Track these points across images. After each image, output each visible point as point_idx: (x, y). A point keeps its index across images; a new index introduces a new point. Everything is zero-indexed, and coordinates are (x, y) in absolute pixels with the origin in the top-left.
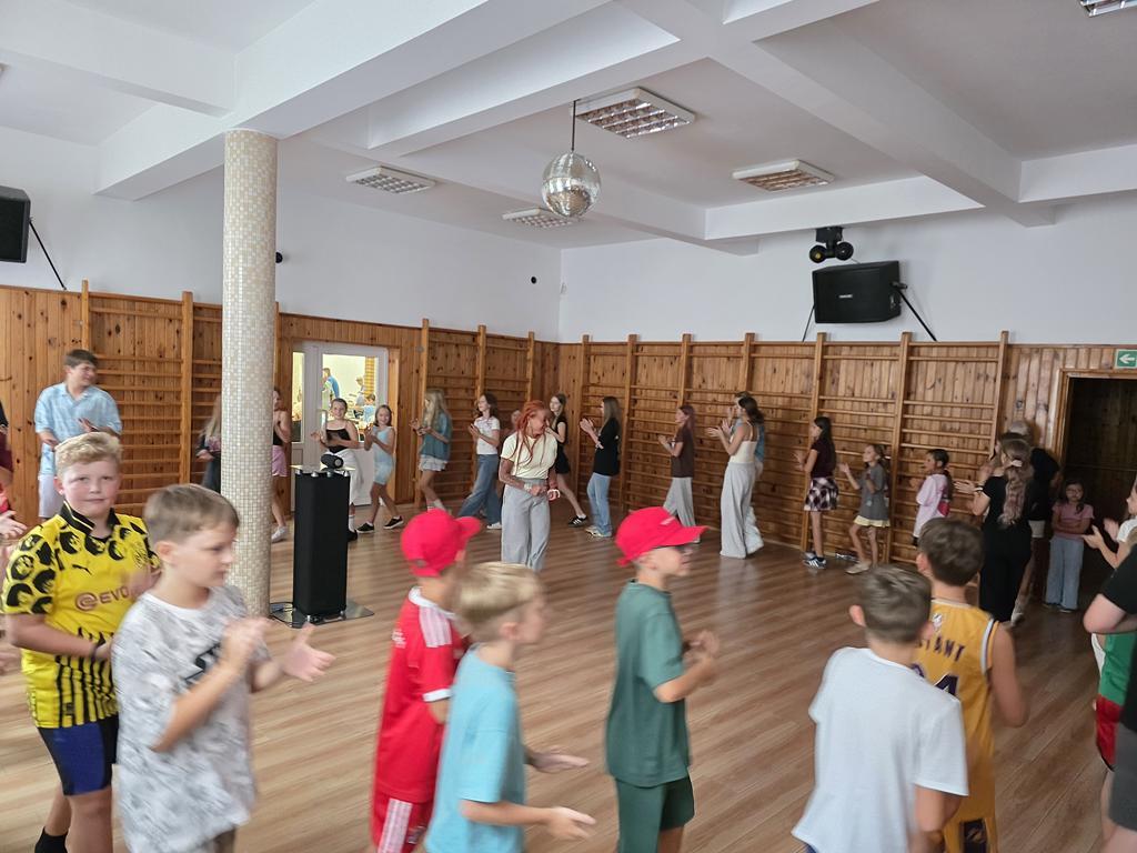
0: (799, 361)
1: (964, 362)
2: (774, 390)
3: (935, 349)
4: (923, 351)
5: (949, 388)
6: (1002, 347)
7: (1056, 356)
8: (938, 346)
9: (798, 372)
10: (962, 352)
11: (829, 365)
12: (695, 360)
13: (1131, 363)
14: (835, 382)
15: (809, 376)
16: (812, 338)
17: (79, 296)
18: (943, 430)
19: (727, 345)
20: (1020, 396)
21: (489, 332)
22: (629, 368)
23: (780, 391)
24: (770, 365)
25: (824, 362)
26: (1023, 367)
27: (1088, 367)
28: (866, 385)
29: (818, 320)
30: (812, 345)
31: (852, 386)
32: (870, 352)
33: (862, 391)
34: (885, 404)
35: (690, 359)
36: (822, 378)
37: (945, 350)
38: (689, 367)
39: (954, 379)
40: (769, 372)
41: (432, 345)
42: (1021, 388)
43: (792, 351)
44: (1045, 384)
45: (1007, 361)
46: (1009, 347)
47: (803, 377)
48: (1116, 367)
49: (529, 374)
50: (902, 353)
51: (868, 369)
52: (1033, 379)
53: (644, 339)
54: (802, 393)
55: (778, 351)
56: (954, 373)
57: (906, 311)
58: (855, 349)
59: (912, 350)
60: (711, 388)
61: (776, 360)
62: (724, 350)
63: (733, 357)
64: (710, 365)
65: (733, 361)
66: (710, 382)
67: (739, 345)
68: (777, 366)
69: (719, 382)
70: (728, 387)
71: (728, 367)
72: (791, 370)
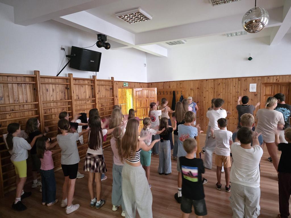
0: (58, 85)
2: (48, 100)
5: (101, 93)
13: (125, 85)
19: (16, 76)
24: (44, 87)
27: (121, 86)
28: (82, 93)
32: (81, 82)
33: (81, 96)
34: (88, 100)
39: (102, 91)
40: (45, 91)
44: (116, 91)
47: (60, 92)
56: (102, 89)
58: (77, 80)
60: (8, 103)
61: (46, 85)
62: (14, 79)
63: (22, 84)
64: (5, 89)
65: (21, 86)
66: (7, 99)
67: (24, 77)
68: (48, 87)
69: (14, 99)
70: (21, 101)
71: (19, 89)
72: (55, 89)
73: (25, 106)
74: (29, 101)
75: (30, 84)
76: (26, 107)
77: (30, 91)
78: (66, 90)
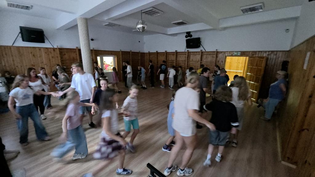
0: (184, 55)
1: (210, 55)
4: (204, 53)
5: (208, 59)
6: (216, 52)
7: (224, 53)
8: (206, 52)
9: (184, 57)
10: (210, 53)
11: (189, 55)
12: (167, 55)
13: (236, 54)
14: (190, 58)
15: (186, 57)
16: (186, 51)
17: (56, 48)
20: (219, 60)
21: (132, 51)
22: (156, 57)
23: (181, 60)
24: (179, 56)
25: (188, 55)
26: (219, 55)
27: (229, 55)
29: (187, 48)
30: (186, 52)
31: (192, 59)
33: (194, 60)
34: (198, 62)
35: (166, 55)
36: (188, 58)
38: (166, 56)
41: (122, 54)
42: (219, 59)
44: (222, 58)
45: (217, 54)
46: (217, 52)
48: (233, 55)
49: (140, 58)
50: (200, 53)
51: (195, 56)
53: (159, 52)
54: (185, 60)
56: (209, 57)
57: (201, 46)
58: (193, 53)
59: (202, 53)
62: (172, 53)
71: (173, 56)
74: (175, 60)
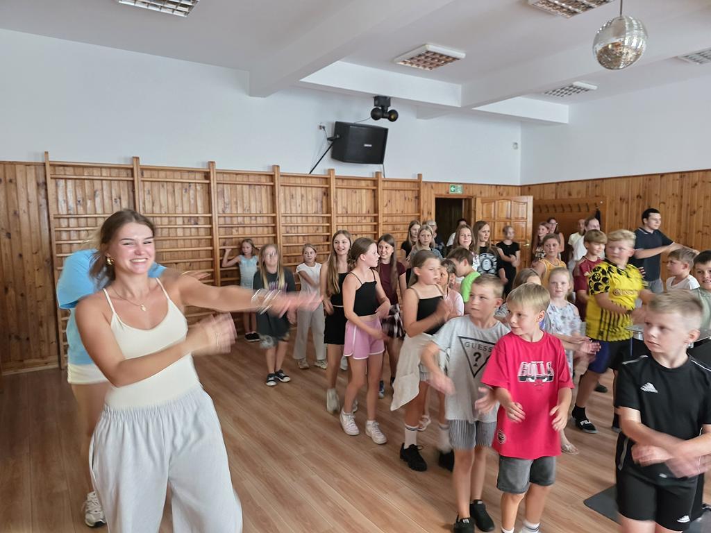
0: (310, 189)
1: (399, 190)
2: (293, 211)
3: (386, 183)
5: (394, 205)
6: (417, 183)
7: (432, 187)
8: (388, 181)
9: (310, 198)
10: (398, 185)
13: (454, 191)
16: (319, 172)
18: (394, 230)
19: (248, 174)
23: (299, 212)
24: (287, 192)
26: (421, 194)
27: (442, 193)
28: (354, 204)
31: (346, 206)
32: (354, 184)
33: (352, 209)
34: (365, 217)
37: (390, 183)
39: (396, 200)
40: (288, 198)
43: (303, 181)
44: (430, 201)
46: (422, 182)
47: (314, 201)
48: (450, 193)
51: (354, 195)
52: (426, 199)
54: (315, 213)
55: (292, 181)
56: (395, 197)
58: (345, 181)
60: (235, 212)
61: (292, 188)
62: (245, 179)
63: (255, 185)
64: (232, 192)
65: (255, 189)
66: (234, 206)
67: (260, 175)
68: (294, 193)
69: (243, 207)
70: (253, 211)
71: (251, 194)
72: (305, 196)
73: (258, 218)
74: (265, 211)
75: (267, 185)
76: (259, 220)
77: (267, 197)
78: (325, 197)
